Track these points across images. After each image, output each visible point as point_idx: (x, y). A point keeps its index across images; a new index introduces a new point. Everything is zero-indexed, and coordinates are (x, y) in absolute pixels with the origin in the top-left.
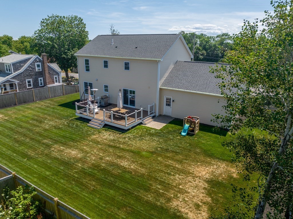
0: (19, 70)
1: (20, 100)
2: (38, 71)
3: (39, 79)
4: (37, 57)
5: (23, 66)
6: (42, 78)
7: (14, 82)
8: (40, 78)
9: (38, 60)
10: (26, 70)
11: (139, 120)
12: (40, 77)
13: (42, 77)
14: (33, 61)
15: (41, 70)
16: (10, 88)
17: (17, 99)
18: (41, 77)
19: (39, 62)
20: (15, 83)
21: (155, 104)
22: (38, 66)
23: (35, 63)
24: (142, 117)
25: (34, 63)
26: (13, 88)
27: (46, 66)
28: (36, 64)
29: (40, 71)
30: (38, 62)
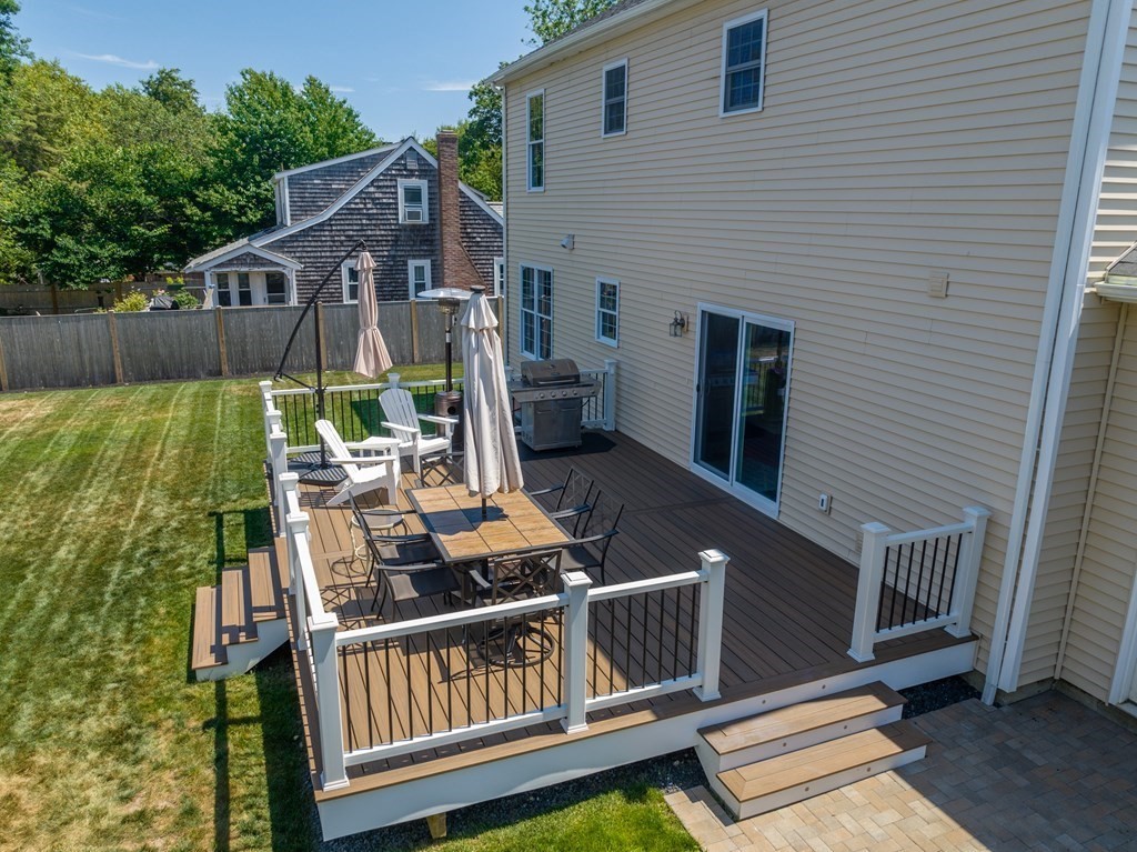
0: (320, 208)
1: (244, 352)
2: (408, 222)
3: (412, 264)
4: (411, 148)
5: (340, 192)
6: (426, 263)
7: (278, 265)
8: (419, 262)
9: (412, 165)
10: (348, 210)
11: (646, 716)
12: (414, 257)
13: (424, 257)
14: (388, 169)
15: (424, 220)
16: (266, 295)
17: (228, 342)
18: (420, 257)
19: (419, 177)
20: (280, 269)
21: (992, 524)
22: (413, 196)
23: (399, 179)
24: (708, 676)
25: (393, 178)
26: (282, 300)
27: (450, 199)
28: (402, 183)
29: (419, 222)
30: (411, 174)
